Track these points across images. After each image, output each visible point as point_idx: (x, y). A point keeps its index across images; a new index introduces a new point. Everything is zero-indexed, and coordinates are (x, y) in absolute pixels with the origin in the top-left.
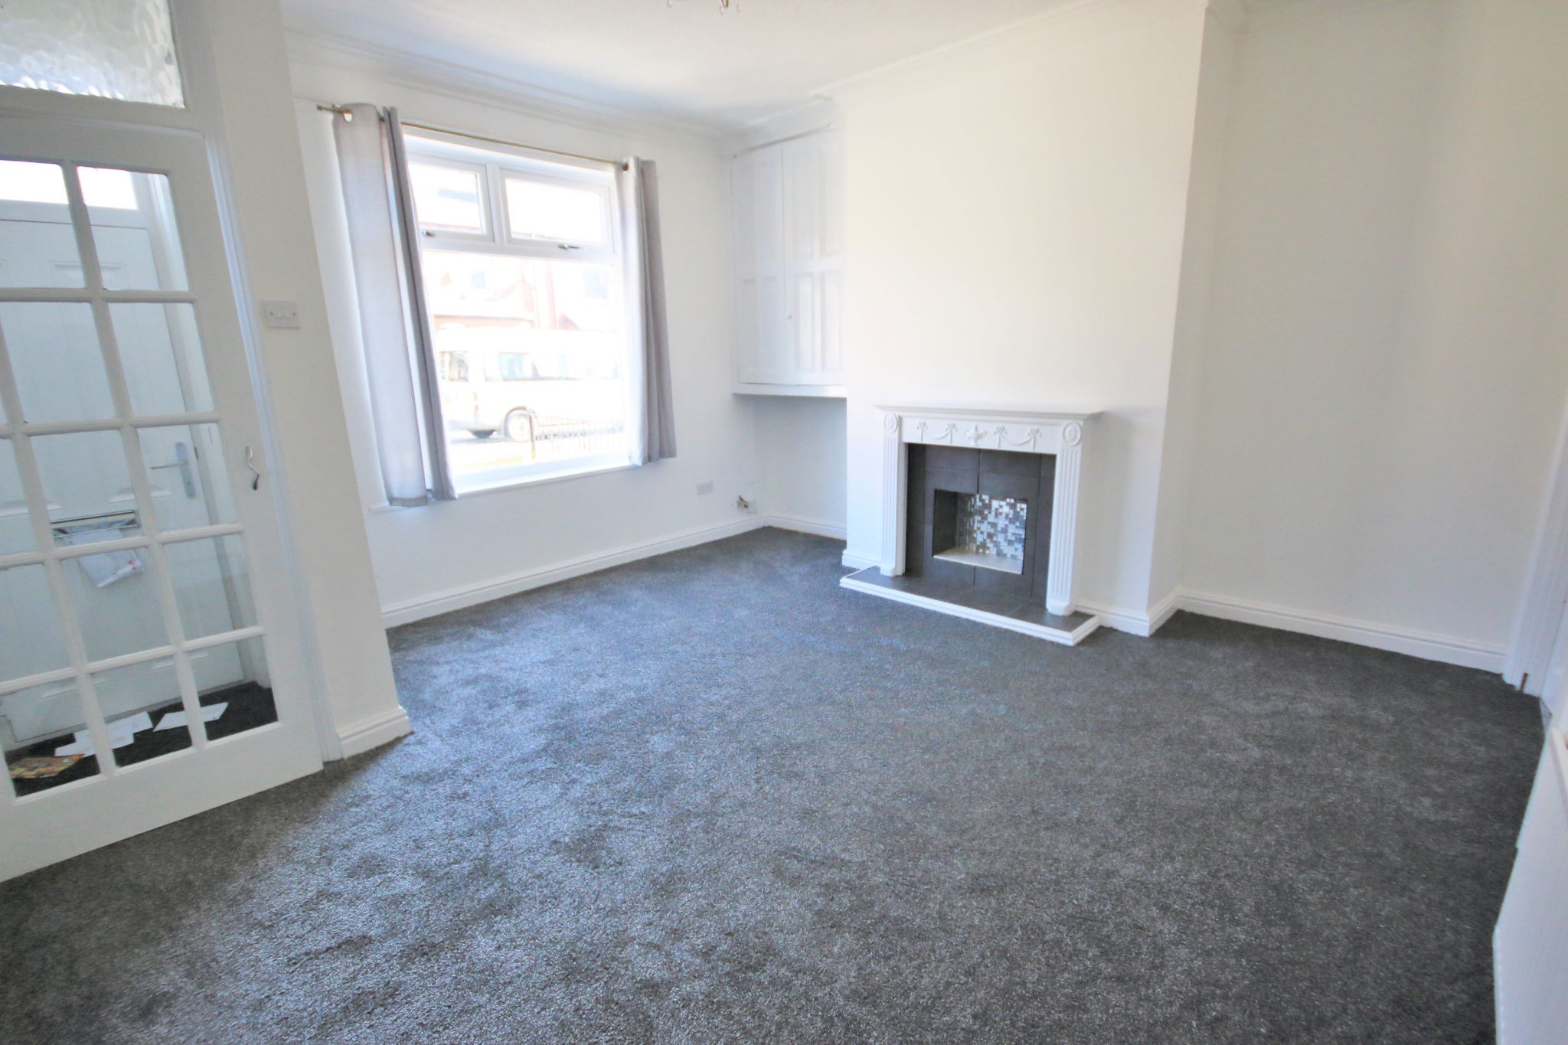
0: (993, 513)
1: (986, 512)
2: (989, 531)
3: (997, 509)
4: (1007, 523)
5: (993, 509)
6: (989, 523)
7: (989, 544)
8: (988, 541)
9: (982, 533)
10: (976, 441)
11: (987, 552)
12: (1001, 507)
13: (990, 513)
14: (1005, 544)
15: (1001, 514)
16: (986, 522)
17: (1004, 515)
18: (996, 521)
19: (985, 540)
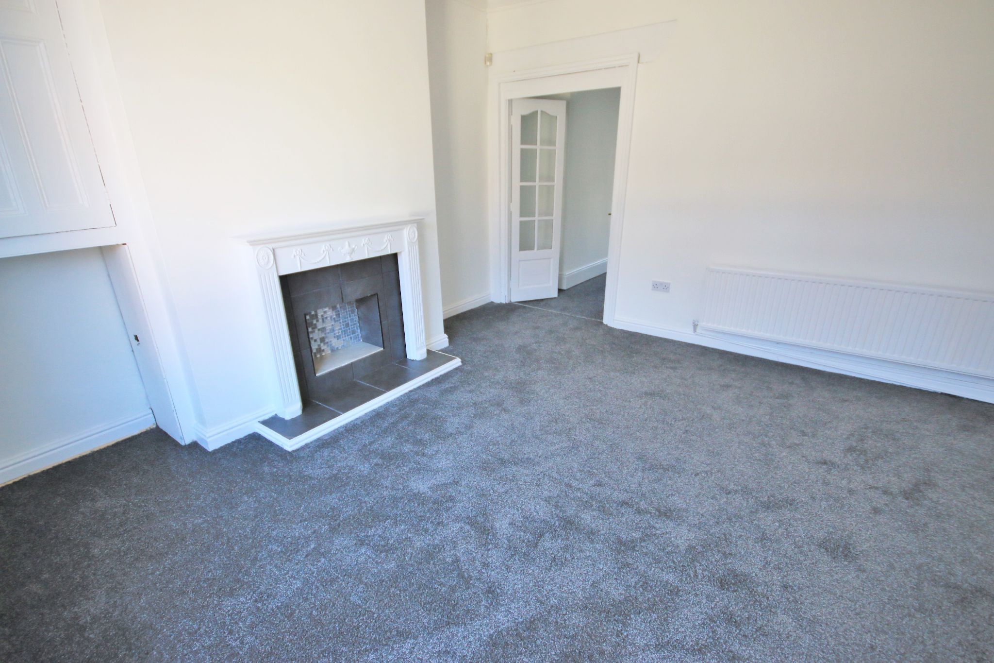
0: (320, 321)
1: (315, 322)
2: (320, 337)
3: (322, 316)
4: (333, 323)
5: (319, 317)
6: (319, 330)
7: (323, 347)
8: (322, 345)
9: (315, 341)
10: (350, 256)
11: (324, 354)
12: (325, 312)
13: (318, 321)
14: (336, 340)
15: (326, 318)
16: (316, 331)
17: (329, 318)
18: (324, 326)
19: (319, 345)
